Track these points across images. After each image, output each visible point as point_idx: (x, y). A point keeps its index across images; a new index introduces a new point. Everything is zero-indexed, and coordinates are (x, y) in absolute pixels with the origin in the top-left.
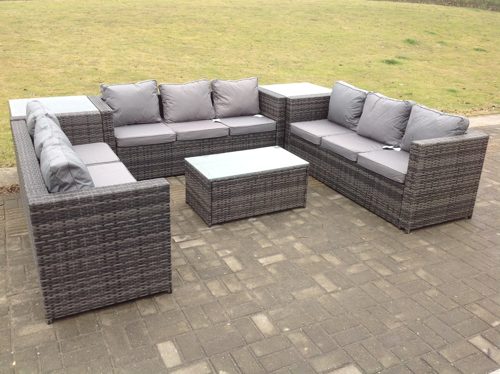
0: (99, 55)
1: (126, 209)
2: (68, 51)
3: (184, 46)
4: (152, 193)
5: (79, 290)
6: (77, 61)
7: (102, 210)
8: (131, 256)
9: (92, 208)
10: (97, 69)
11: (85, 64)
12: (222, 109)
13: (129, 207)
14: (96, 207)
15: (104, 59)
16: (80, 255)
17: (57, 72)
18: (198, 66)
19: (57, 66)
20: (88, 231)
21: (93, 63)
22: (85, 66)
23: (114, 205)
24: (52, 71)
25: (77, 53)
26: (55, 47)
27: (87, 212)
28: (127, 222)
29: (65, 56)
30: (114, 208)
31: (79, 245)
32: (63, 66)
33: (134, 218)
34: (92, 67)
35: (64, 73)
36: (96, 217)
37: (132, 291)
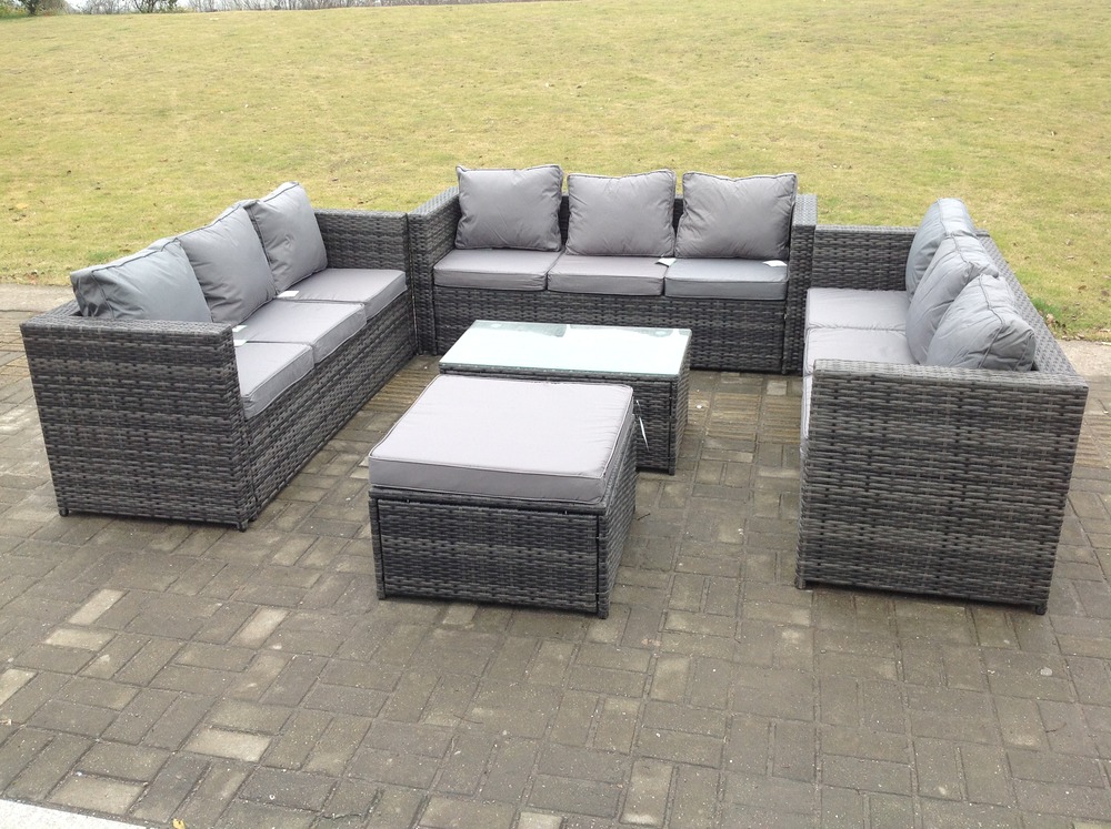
1: (150, 362)
4: (188, 343)
5: (98, 476)
7: (117, 355)
8: (167, 445)
9: (101, 347)
12: (688, 238)
13: (155, 360)
14: (106, 348)
16: (91, 421)
20: (99, 384)
23: (133, 351)
27: (96, 354)
28: (154, 384)
30: (132, 356)
31: (88, 404)
33: (165, 380)
36: (107, 366)
37: (177, 506)
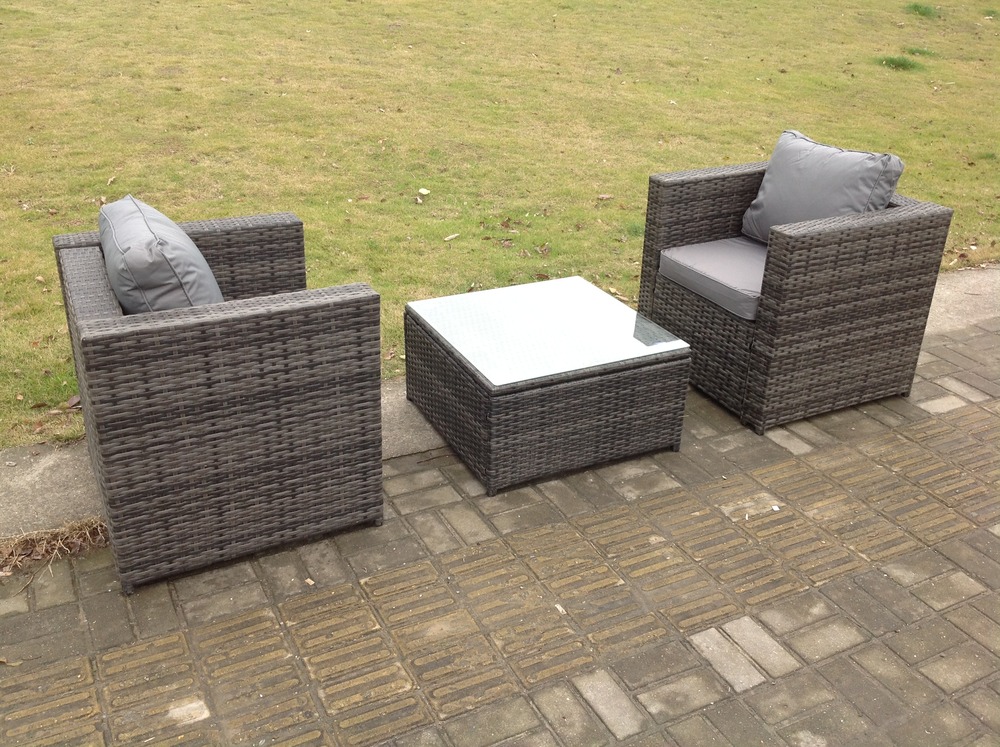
0: (182, 50)
2: (103, 38)
3: (390, 22)
6: (128, 65)
10: (178, 90)
11: (148, 76)
15: (195, 60)
17: (76, 99)
18: (434, 78)
19: (74, 81)
21: (169, 72)
22: (147, 82)
24: (63, 96)
25: (127, 44)
26: (69, 28)
29: (97, 51)
32: (92, 80)
34: (165, 83)
35: (93, 102)
